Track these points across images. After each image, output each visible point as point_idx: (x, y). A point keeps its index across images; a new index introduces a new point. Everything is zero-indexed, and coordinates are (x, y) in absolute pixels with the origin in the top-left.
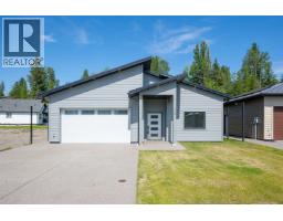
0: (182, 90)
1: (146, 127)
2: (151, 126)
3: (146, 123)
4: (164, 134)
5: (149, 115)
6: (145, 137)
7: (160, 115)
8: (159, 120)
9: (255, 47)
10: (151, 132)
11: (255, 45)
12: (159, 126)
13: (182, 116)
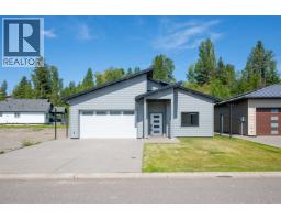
0: (179, 94)
1: (150, 125)
2: (153, 124)
3: (149, 121)
4: (164, 131)
5: (152, 115)
6: (149, 134)
7: (161, 115)
8: (160, 119)
9: (259, 45)
10: (154, 129)
11: (260, 42)
12: (160, 124)
13: (179, 116)
